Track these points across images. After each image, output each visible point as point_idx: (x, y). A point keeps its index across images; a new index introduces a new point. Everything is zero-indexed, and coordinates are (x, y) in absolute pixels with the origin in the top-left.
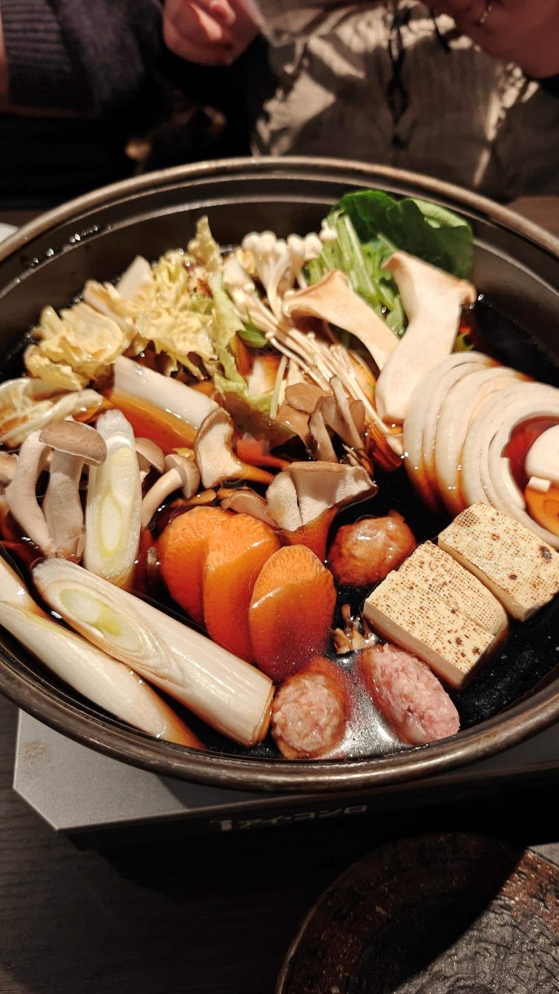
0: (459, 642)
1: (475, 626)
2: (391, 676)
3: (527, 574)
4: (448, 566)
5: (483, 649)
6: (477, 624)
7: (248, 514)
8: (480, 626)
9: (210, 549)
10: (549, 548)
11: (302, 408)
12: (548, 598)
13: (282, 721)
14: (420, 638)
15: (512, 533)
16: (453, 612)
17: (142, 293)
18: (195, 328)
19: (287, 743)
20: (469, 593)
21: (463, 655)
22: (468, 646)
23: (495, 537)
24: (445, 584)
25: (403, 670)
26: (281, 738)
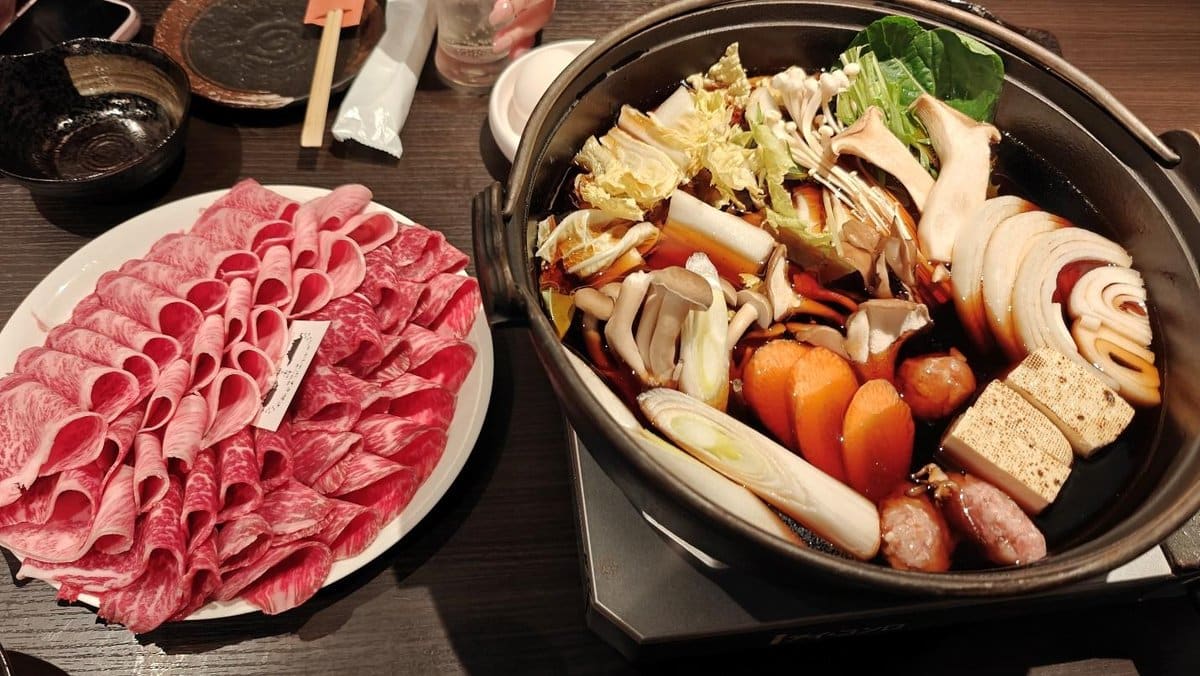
0: (1040, 474)
1: (1052, 460)
2: (981, 505)
3: (1094, 415)
4: (1020, 405)
5: (1063, 481)
6: (1054, 458)
7: (824, 347)
8: (1057, 460)
9: (796, 379)
10: (1113, 392)
11: (863, 246)
12: (1112, 439)
13: (896, 540)
14: (1005, 469)
15: (1078, 376)
16: (1030, 446)
17: (683, 122)
18: (739, 163)
19: (899, 560)
20: (1041, 429)
21: (1046, 485)
22: (1049, 478)
23: (1063, 380)
24: (1020, 421)
25: (990, 500)
26: (893, 555)
